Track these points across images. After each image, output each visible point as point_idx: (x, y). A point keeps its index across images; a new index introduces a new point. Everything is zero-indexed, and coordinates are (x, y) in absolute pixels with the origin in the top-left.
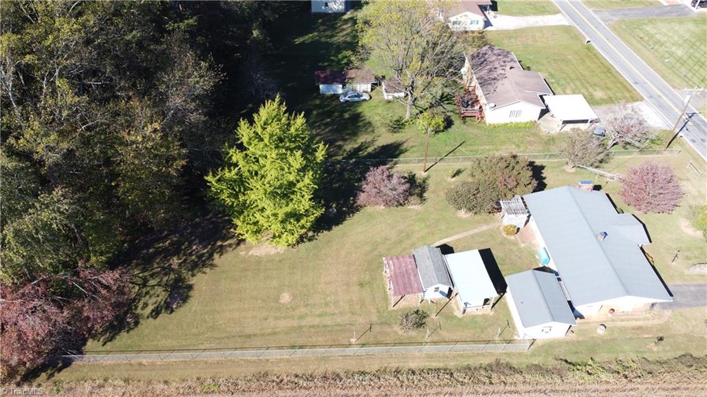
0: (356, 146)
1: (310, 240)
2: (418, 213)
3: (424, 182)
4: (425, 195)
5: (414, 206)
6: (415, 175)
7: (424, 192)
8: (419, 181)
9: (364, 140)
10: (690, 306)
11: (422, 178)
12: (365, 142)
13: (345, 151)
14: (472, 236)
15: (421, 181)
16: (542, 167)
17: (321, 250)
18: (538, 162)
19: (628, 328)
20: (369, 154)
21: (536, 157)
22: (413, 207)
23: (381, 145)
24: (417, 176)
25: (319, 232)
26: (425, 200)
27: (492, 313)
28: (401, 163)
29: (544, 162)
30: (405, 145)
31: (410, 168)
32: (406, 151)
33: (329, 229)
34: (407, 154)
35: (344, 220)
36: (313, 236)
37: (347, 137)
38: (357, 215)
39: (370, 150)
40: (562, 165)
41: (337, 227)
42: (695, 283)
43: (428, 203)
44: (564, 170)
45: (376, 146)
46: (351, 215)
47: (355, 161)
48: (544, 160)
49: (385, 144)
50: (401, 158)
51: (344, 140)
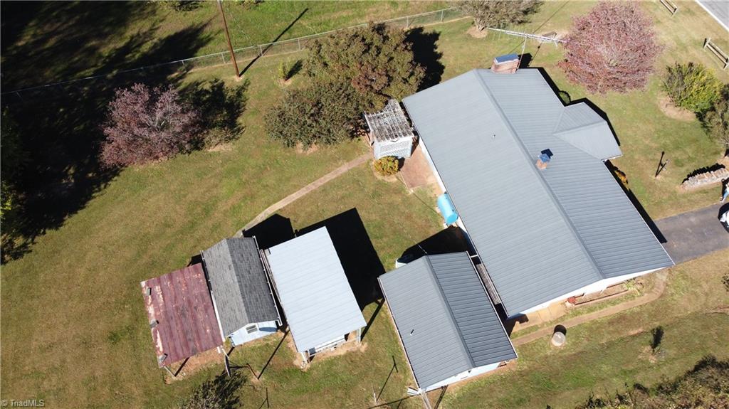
0: (121, 44)
1: (17, 255)
2: (227, 159)
3: (239, 94)
4: (240, 120)
5: (219, 148)
6: (223, 83)
7: (238, 115)
8: (230, 94)
9: (135, 32)
10: (695, 255)
11: (235, 88)
12: (138, 35)
13: (100, 56)
14: (324, 190)
15: (234, 94)
16: (435, 36)
17: (36, 273)
18: (428, 27)
19: (601, 323)
20: (145, 56)
21: (424, 19)
22: (217, 149)
23: (165, 36)
24: (226, 85)
25: (37, 234)
26: (239, 130)
27: (363, 347)
28: (199, 64)
29: (438, 26)
30: (208, 30)
31: (214, 73)
32: (209, 40)
33: (57, 224)
34: (210, 45)
35: (89, 197)
36: (25, 245)
37: (107, 30)
38: (114, 184)
39: (146, 48)
40: (466, 28)
41: (75, 216)
42: (696, 208)
43: (245, 137)
44: (469, 35)
45: (155, 40)
46: (102, 186)
47: (117, 74)
48: (437, 23)
49: (172, 33)
50: (200, 56)
51: (102, 36)
